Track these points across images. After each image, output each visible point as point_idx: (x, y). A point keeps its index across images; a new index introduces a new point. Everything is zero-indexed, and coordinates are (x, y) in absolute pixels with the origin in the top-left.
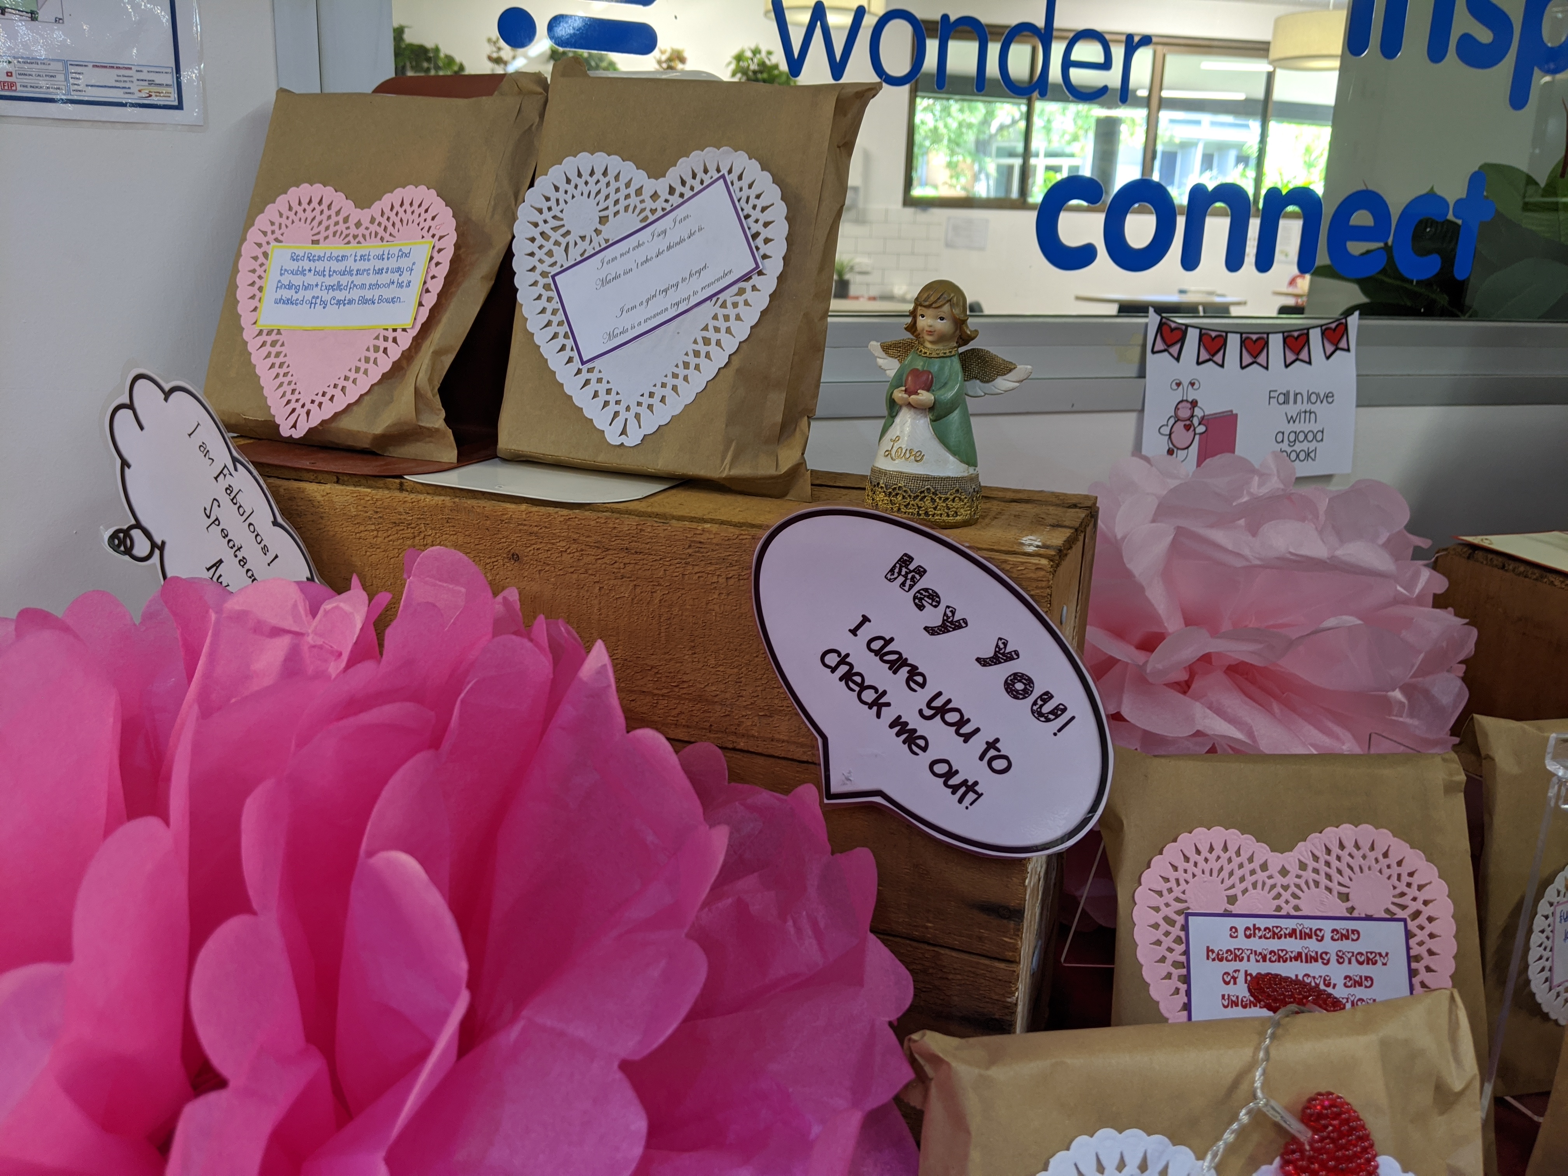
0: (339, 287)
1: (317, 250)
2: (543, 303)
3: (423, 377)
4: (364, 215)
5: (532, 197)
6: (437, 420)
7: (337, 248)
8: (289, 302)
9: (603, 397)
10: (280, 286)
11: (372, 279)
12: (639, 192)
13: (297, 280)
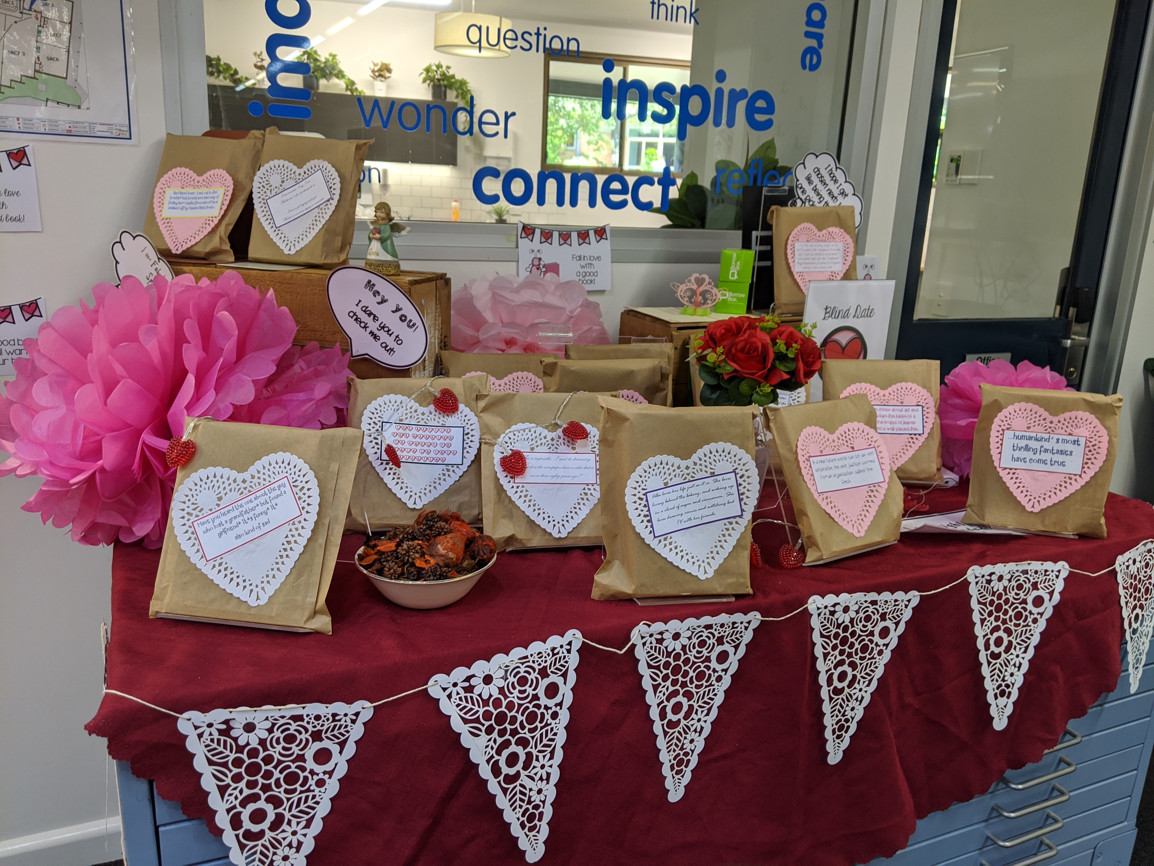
0: (192, 203)
1: (183, 191)
2: (263, 208)
3: (222, 233)
4: (200, 179)
5: (259, 174)
6: (227, 247)
7: (191, 190)
8: (173, 208)
9: (283, 239)
10: (170, 203)
11: (204, 200)
12: (294, 173)
13: (176, 201)
